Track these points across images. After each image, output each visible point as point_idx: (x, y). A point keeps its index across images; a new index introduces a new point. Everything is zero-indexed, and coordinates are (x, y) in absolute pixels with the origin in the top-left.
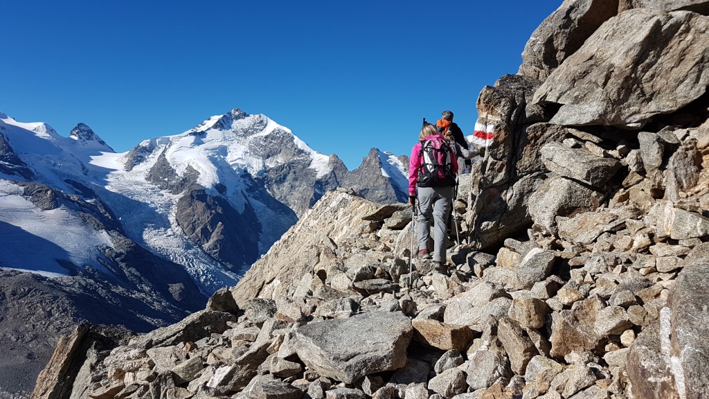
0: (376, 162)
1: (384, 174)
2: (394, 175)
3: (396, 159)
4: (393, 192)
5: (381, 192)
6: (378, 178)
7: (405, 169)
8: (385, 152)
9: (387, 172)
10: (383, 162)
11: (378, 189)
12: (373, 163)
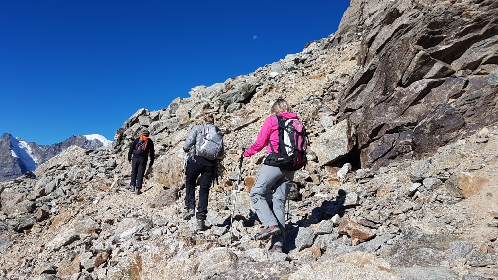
0: (7, 144)
1: (14, 154)
2: (22, 156)
3: (26, 144)
4: (20, 170)
5: (9, 169)
6: (8, 157)
7: (33, 153)
8: (16, 138)
9: (16, 154)
10: (14, 145)
11: (6, 166)
12: (4, 145)
